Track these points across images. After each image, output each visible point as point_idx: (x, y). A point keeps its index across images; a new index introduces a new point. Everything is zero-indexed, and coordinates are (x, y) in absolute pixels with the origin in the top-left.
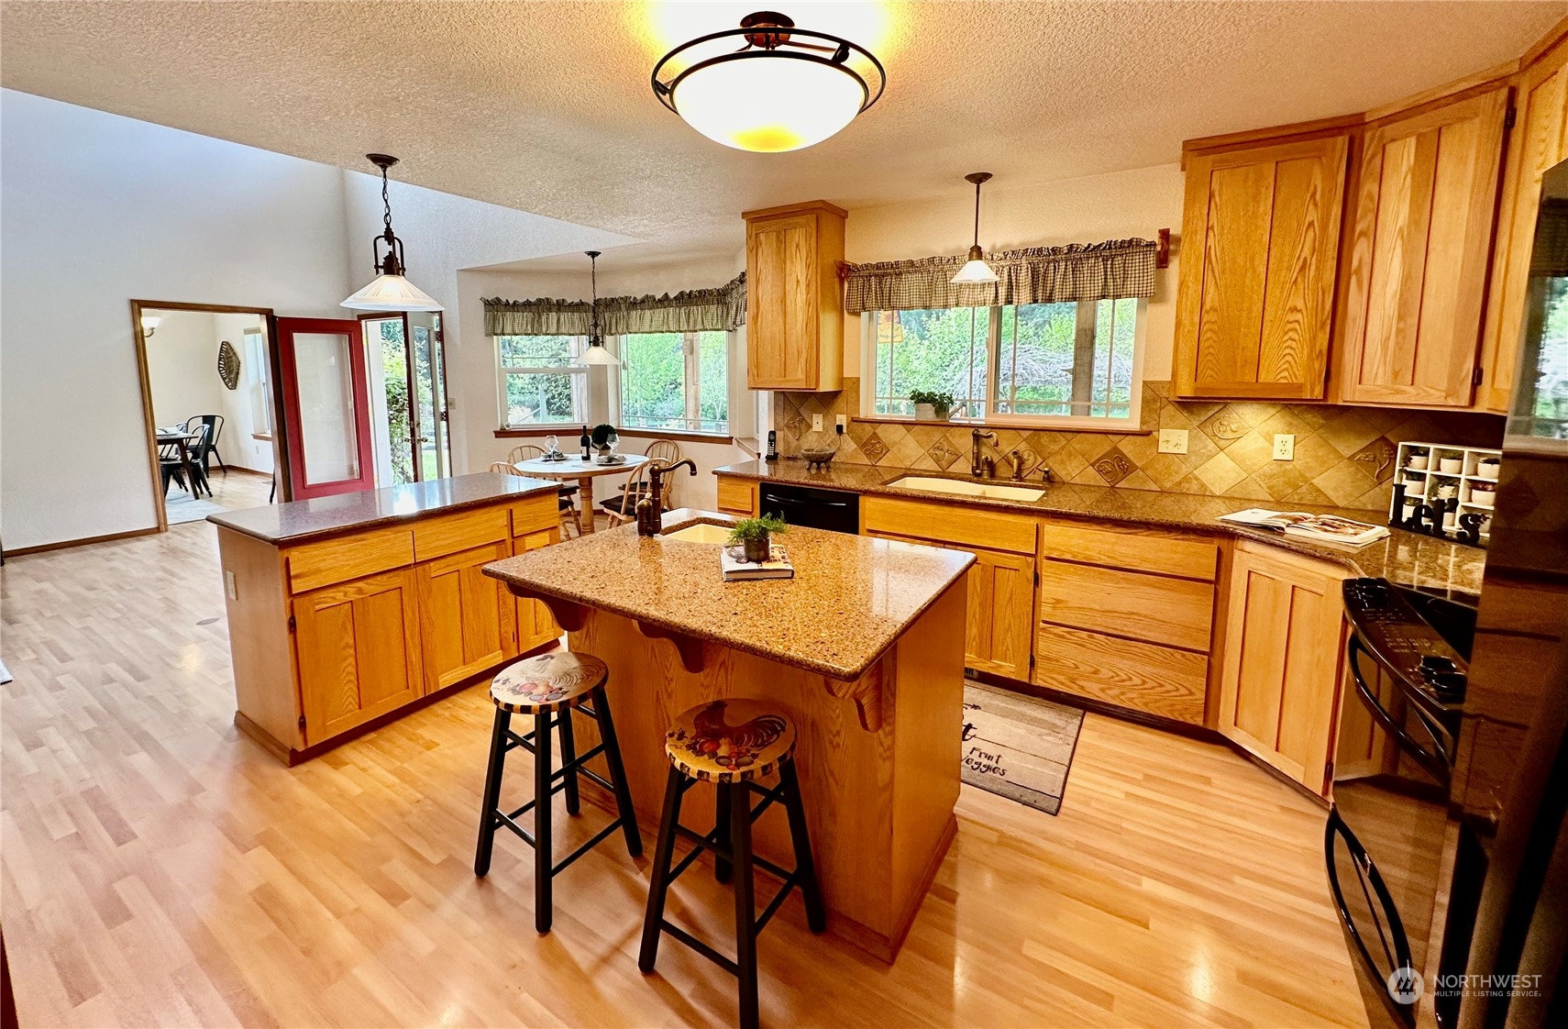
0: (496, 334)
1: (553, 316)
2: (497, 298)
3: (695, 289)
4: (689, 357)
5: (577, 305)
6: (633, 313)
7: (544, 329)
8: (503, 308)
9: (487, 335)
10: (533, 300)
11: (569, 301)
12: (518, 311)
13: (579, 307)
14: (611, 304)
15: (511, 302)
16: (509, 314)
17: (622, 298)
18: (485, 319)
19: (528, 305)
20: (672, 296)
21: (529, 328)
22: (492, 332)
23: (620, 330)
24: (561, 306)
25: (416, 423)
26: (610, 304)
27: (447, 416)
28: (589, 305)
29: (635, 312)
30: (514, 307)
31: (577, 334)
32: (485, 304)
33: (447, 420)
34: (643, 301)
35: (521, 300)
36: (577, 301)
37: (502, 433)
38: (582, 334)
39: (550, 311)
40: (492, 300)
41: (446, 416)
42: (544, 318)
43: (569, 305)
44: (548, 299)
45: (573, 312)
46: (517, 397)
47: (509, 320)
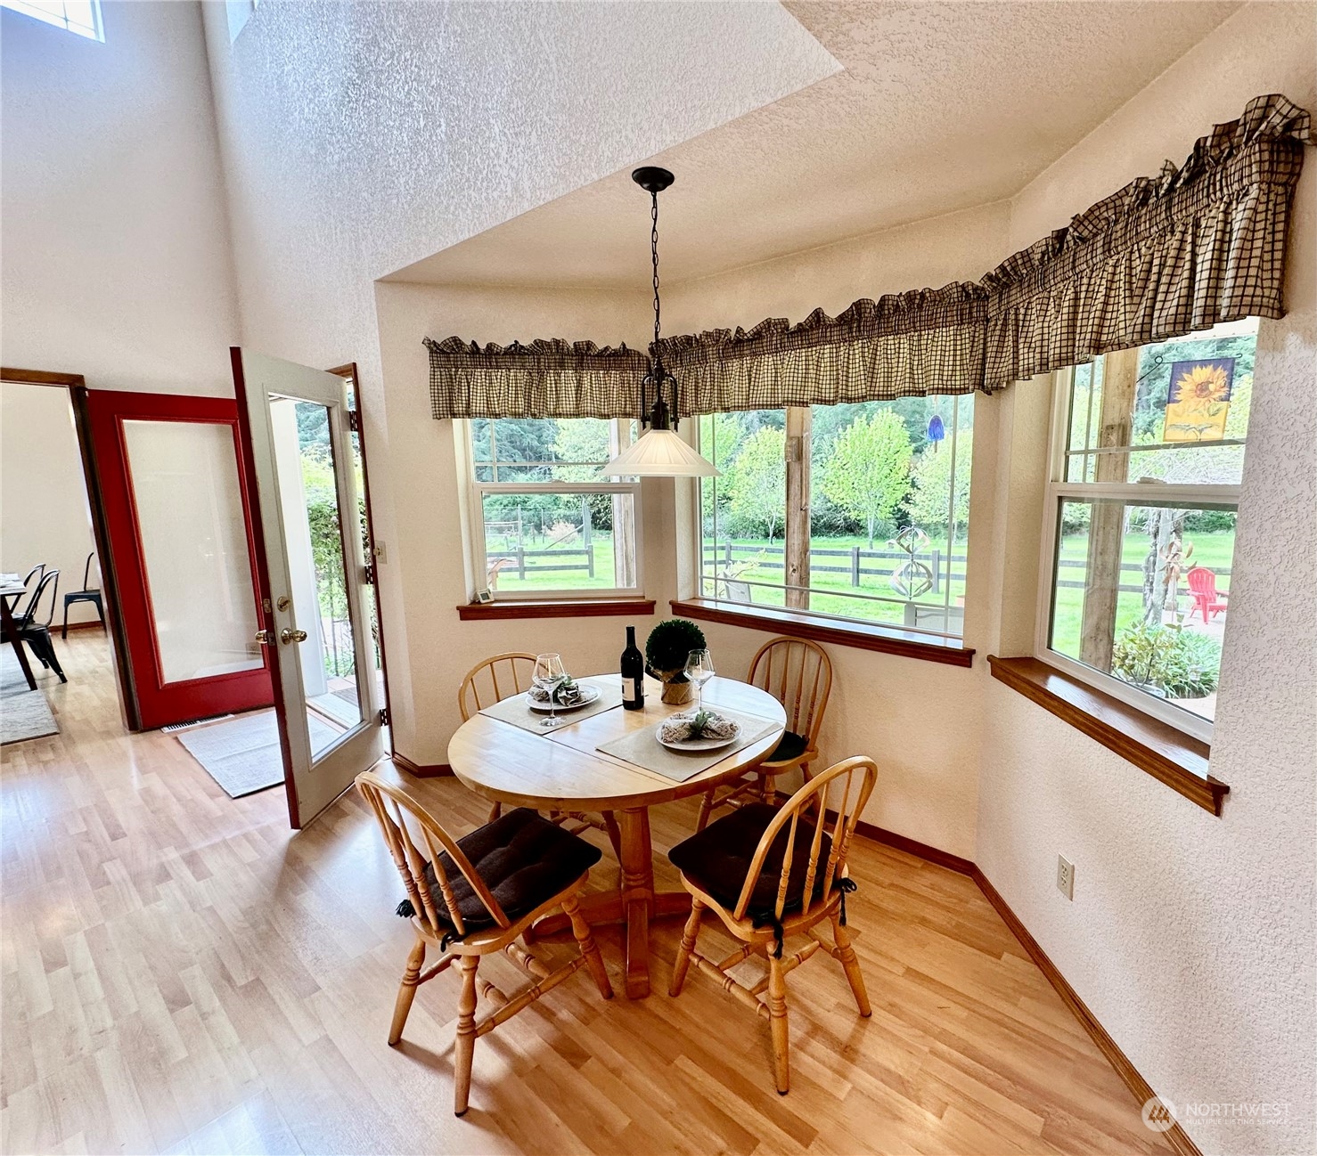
0: (454, 415)
1: (569, 376)
2: (455, 339)
3: (898, 288)
4: (795, 467)
5: (616, 354)
6: (734, 365)
7: (551, 408)
8: (467, 360)
9: (438, 417)
10: (526, 342)
11: (601, 347)
12: (498, 367)
13: (618, 358)
14: (687, 348)
15: (482, 346)
16: (480, 373)
17: (708, 335)
18: (432, 384)
19: (516, 352)
20: (832, 313)
21: (521, 401)
22: (447, 409)
23: (705, 404)
24: (584, 356)
25: (276, 601)
26: (684, 350)
27: (375, 574)
28: (639, 354)
29: (736, 363)
30: (489, 357)
31: (615, 415)
32: (432, 352)
33: (375, 583)
34: (758, 335)
35: (504, 343)
36: (616, 346)
37: (475, 611)
38: (626, 415)
39: (562, 365)
40: (446, 345)
41: (371, 575)
42: (550, 379)
43: (601, 354)
44: (557, 342)
45: (607, 370)
46: (562, 512)
47: (480, 385)
